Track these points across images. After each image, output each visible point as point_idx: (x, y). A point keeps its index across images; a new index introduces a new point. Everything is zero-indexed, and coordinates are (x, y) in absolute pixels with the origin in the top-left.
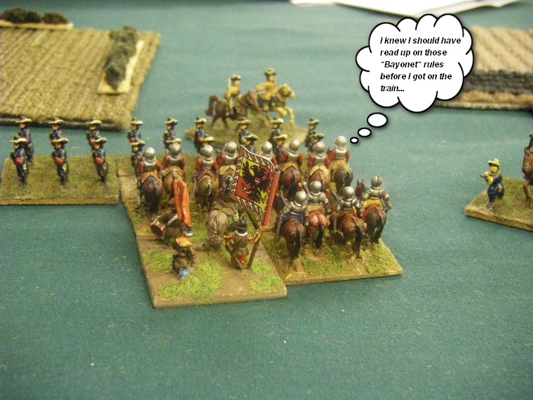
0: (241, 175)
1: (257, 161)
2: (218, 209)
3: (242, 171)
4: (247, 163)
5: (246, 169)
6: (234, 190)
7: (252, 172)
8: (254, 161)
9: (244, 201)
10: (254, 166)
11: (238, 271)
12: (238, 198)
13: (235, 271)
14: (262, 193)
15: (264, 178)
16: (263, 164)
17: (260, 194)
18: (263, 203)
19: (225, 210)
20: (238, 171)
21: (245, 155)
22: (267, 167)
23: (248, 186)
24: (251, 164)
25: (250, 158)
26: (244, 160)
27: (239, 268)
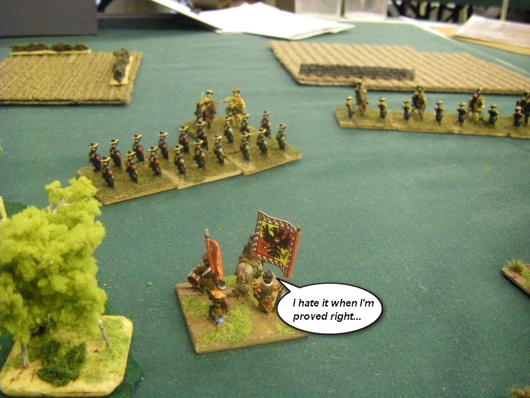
0: (261, 236)
1: (277, 224)
2: (244, 262)
3: (261, 233)
4: (267, 226)
5: (266, 230)
6: (255, 249)
7: (272, 233)
8: (273, 224)
9: (265, 257)
10: (274, 228)
11: (265, 315)
12: (259, 256)
13: (262, 315)
14: (282, 250)
15: (284, 237)
16: (282, 225)
17: (280, 251)
18: (284, 258)
19: (251, 262)
20: (258, 233)
21: (265, 219)
22: (286, 228)
23: (269, 245)
24: (271, 226)
25: (270, 222)
26: (264, 224)
27: (265, 312)
